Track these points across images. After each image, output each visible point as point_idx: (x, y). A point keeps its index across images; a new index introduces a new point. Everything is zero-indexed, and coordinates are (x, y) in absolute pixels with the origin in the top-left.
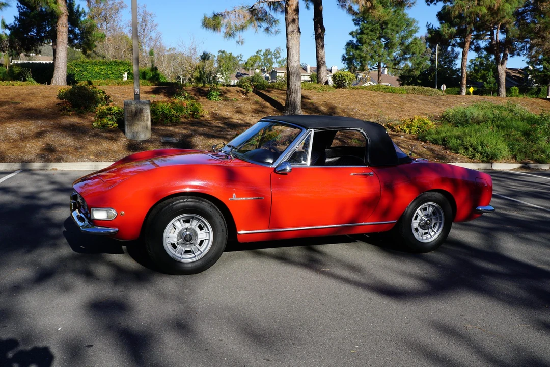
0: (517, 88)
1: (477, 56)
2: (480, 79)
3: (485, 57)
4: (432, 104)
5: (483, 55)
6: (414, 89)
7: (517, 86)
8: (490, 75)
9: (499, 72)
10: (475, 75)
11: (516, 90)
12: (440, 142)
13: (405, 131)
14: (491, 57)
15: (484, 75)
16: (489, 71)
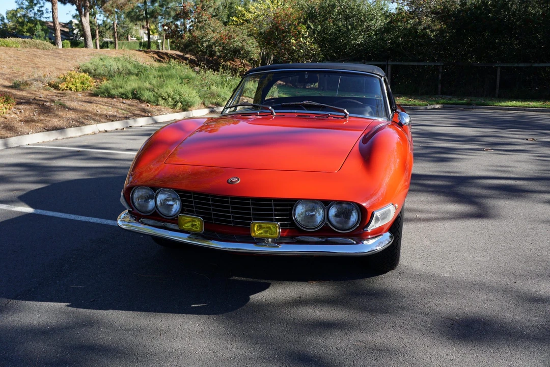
0: (68, 41)
1: (18, 7)
2: (27, 32)
3: (27, 8)
4: (57, 58)
5: (24, 6)
6: (25, 42)
7: (67, 40)
8: (38, 28)
9: (84, 24)
10: (20, 28)
11: (67, 43)
12: (130, 96)
13: (71, 89)
14: (34, 9)
15: (31, 28)
16: (36, 24)
